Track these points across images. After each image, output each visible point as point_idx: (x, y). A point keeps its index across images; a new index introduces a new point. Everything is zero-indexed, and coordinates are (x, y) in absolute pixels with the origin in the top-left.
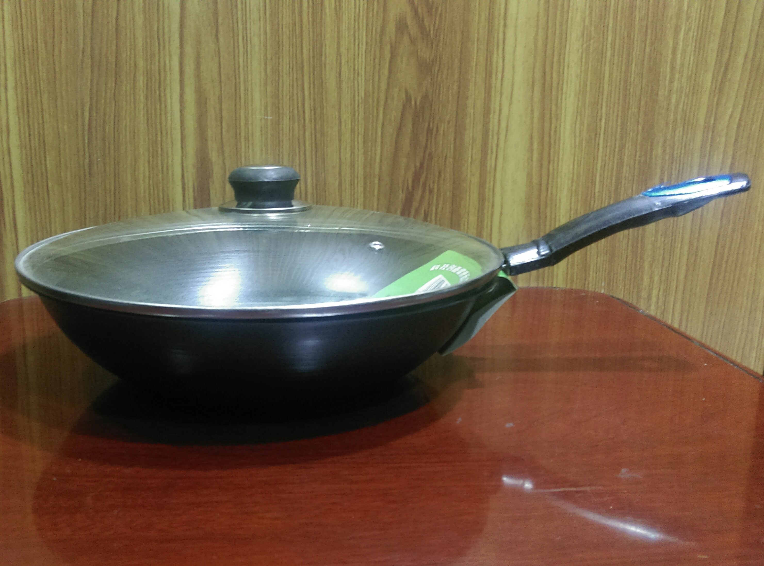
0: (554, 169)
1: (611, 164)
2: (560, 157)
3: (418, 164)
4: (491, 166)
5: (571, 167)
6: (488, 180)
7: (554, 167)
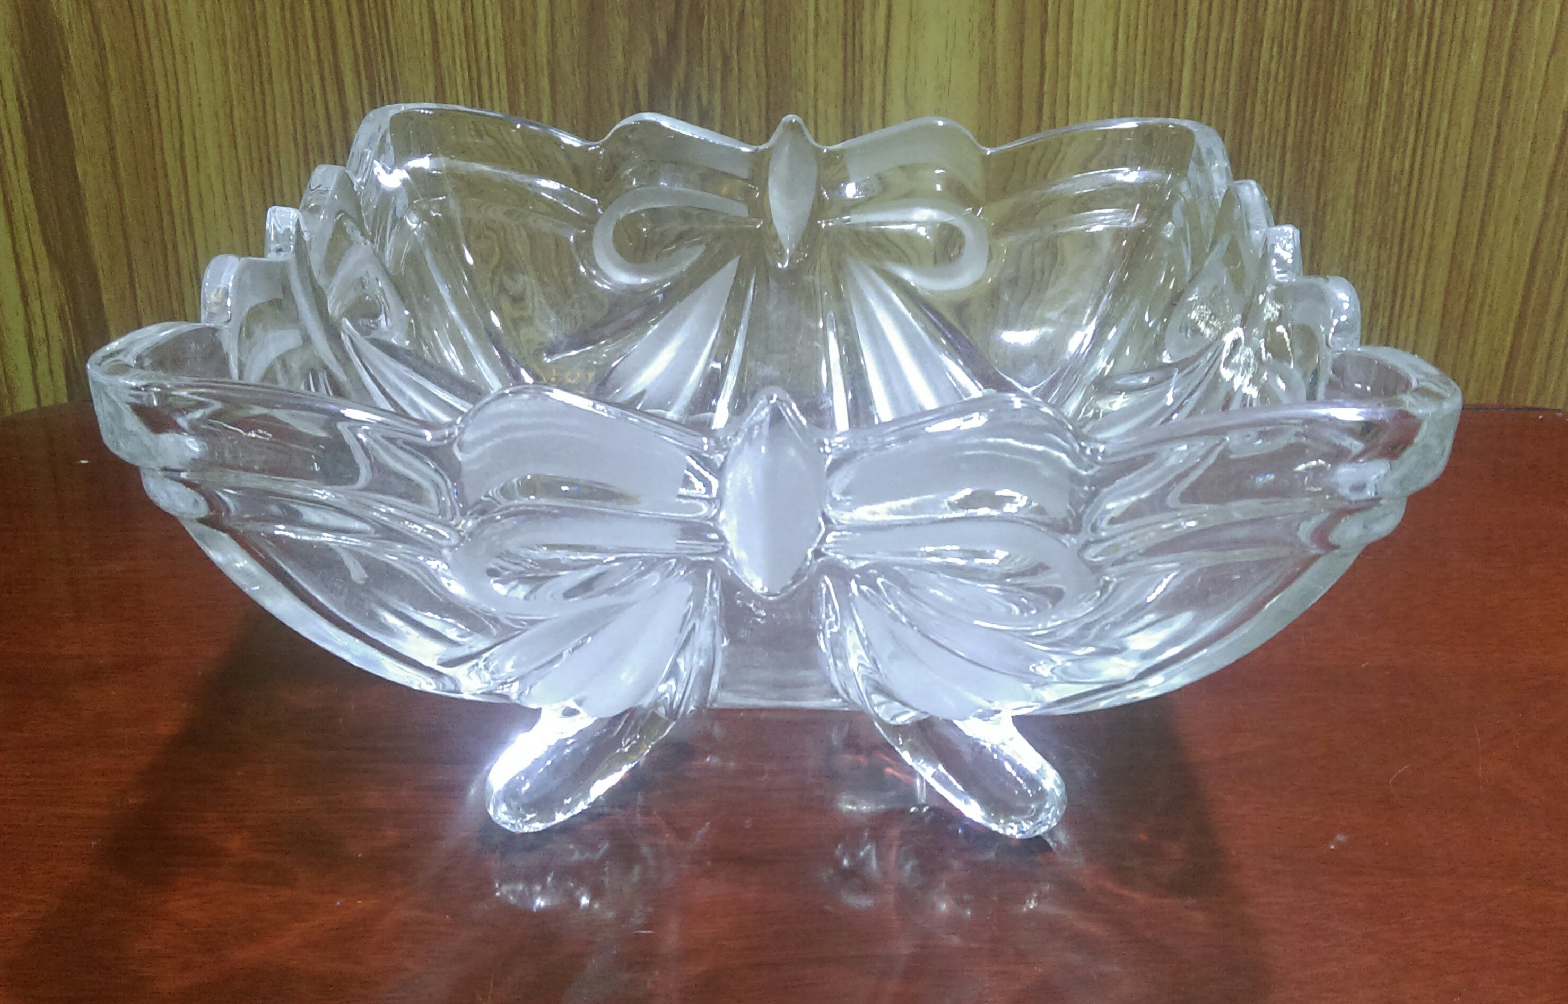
0: (1057, 53)
1: (1224, 35)
2: (1077, 15)
3: (662, 36)
4: (874, 41)
5: (1109, 43)
6: (867, 82)
7: (1057, 43)
